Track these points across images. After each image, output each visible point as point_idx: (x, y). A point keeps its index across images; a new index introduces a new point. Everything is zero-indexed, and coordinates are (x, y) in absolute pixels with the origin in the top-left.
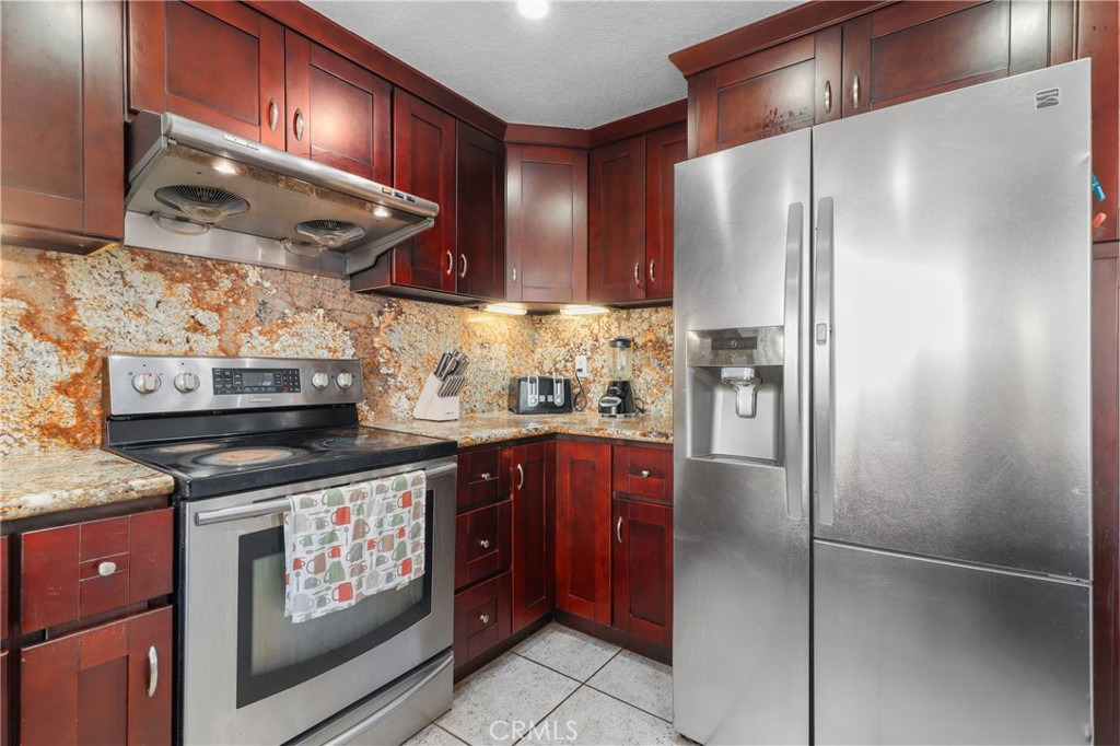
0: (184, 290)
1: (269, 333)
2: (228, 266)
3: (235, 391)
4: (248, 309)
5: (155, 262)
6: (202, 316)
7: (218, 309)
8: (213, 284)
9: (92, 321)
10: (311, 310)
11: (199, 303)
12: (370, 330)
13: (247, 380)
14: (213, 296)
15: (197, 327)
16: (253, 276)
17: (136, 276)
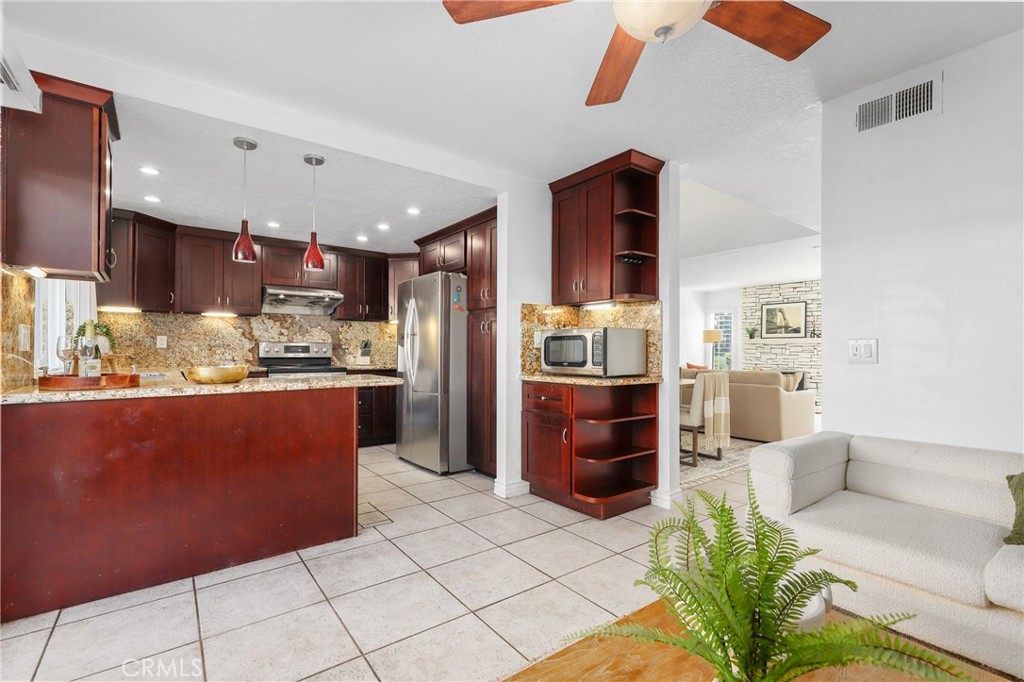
0: (278, 324)
1: (303, 335)
2: (291, 316)
3: (290, 352)
4: (296, 328)
5: (271, 316)
6: (283, 331)
7: (287, 329)
8: (286, 321)
9: (256, 333)
10: (316, 327)
11: (282, 327)
12: (338, 333)
13: (294, 349)
14: (286, 325)
15: (282, 334)
16: (298, 318)
17: (266, 321)
